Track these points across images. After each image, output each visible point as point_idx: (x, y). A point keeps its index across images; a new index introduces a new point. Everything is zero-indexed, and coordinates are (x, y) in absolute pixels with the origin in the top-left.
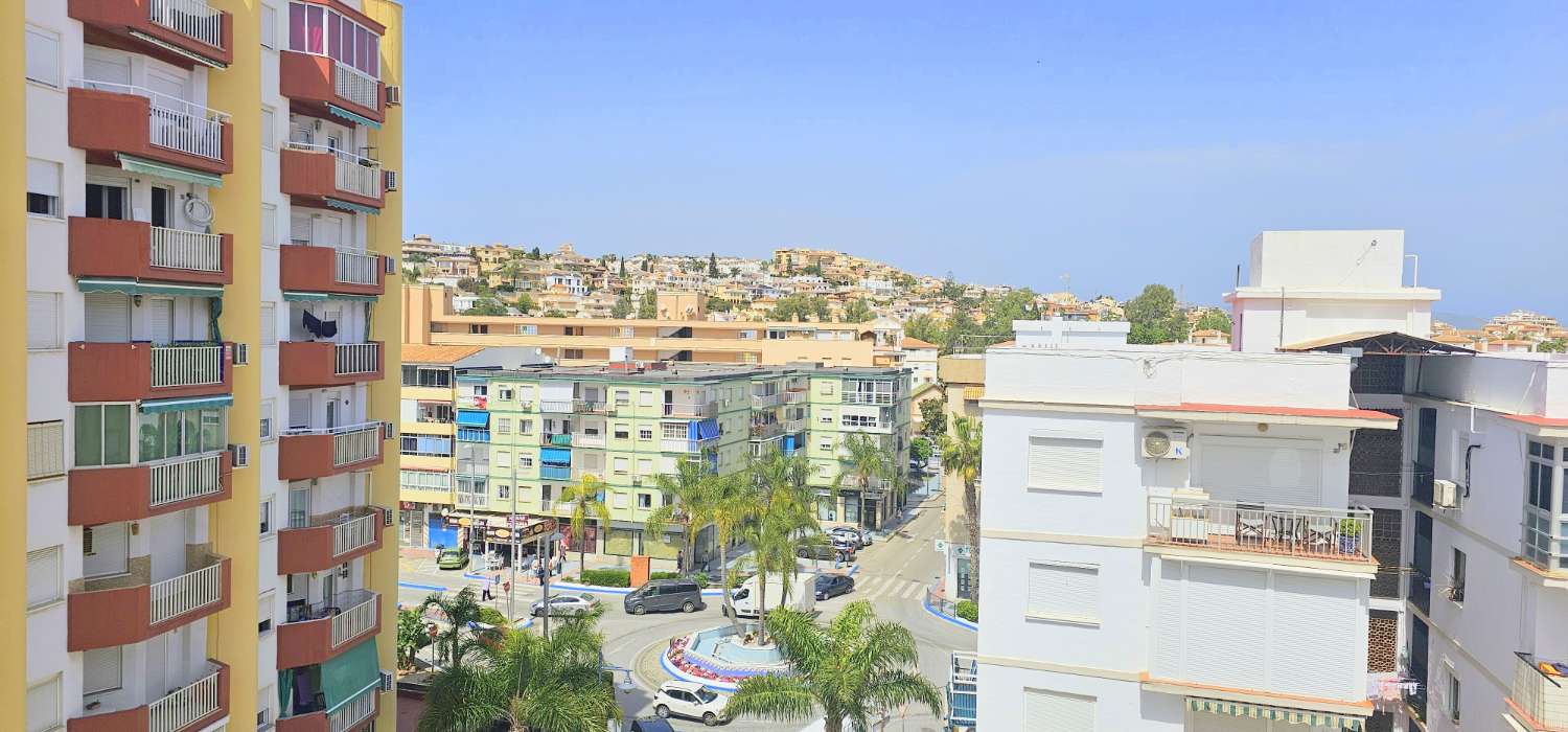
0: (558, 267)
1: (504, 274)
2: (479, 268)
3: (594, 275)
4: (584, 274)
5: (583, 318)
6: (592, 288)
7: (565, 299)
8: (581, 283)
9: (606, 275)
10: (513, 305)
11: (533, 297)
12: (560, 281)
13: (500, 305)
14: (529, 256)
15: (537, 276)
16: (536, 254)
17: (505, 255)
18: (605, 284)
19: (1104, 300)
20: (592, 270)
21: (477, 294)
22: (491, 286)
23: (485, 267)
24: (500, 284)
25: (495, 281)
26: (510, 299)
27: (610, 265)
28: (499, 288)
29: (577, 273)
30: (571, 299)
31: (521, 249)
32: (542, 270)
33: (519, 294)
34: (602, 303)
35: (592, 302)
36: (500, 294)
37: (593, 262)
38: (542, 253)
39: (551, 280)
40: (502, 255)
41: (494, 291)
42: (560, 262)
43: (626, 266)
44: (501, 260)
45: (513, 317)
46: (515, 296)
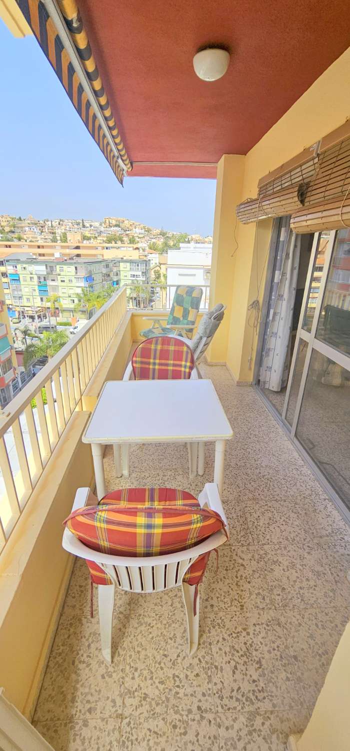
0: (29, 224)
1: (10, 227)
3: (42, 227)
4: (38, 226)
5: (40, 243)
6: (42, 232)
7: (33, 236)
8: (38, 230)
9: (46, 227)
10: (15, 238)
11: (22, 235)
12: (30, 229)
13: (11, 238)
14: (18, 220)
15: (22, 227)
16: (20, 219)
18: (47, 230)
19: (209, 238)
20: (41, 225)
22: (6, 231)
25: (7, 229)
26: (13, 235)
27: (47, 223)
28: (9, 232)
29: (35, 226)
30: (36, 236)
31: (14, 217)
32: (23, 225)
33: (16, 234)
34: (46, 237)
35: (43, 237)
36: (9, 234)
37: (41, 222)
38: (22, 219)
39: (27, 229)
40: (8, 219)
41: (7, 233)
42: (29, 222)
43: (53, 223)
44: (8, 221)
45: (16, 242)
46: (15, 235)
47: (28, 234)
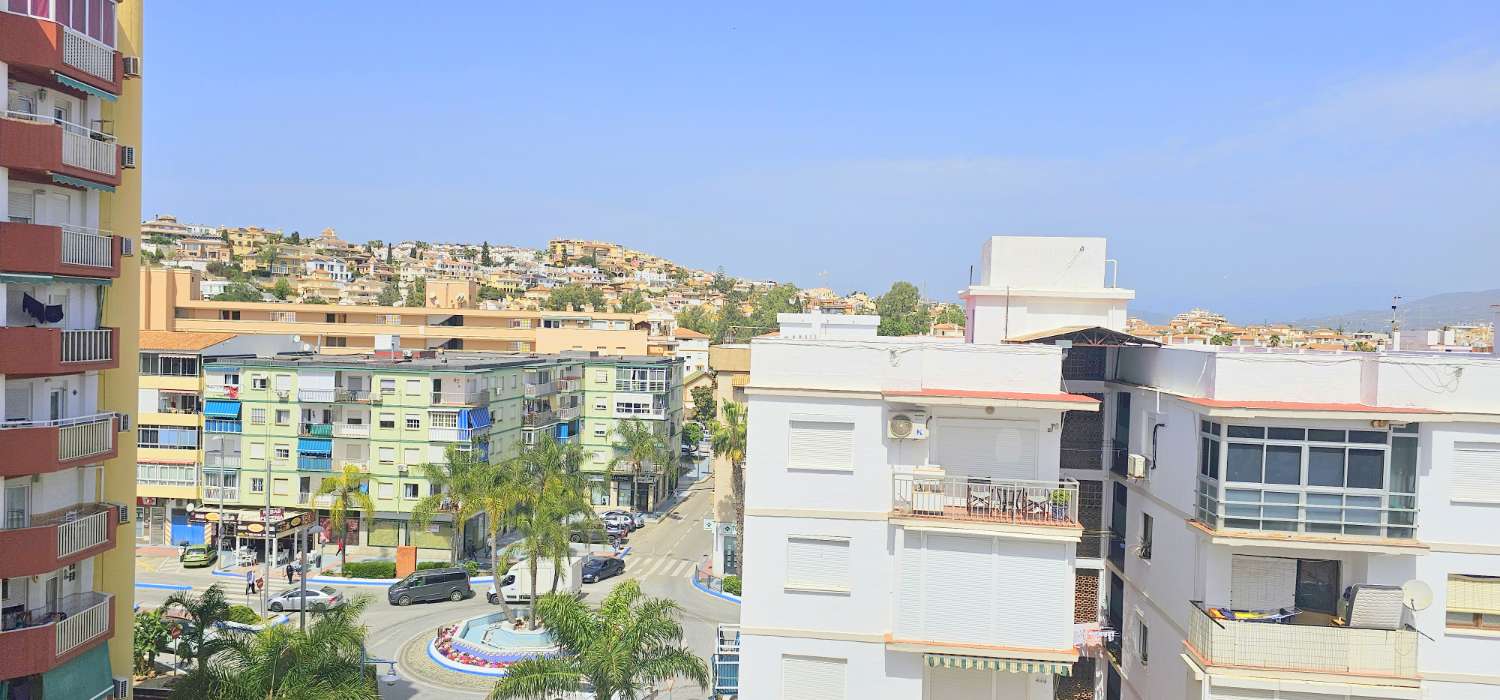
0: (319, 252)
1: (261, 259)
2: (232, 251)
3: (359, 261)
4: (347, 260)
5: (347, 305)
6: (357, 275)
7: (327, 285)
8: (345, 268)
9: (372, 261)
10: (269, 290)
11: (292, 283)
12: (322, 266)
13: (254, 289)
14: (288, 241)
15: (296, 261)
16: (295, 239)
17: (261, 239)
18: (371, 271)
19: (858, 296)
20: (357, 256)
21: (228, 278)
22: (245, 270)
23: (237, 251)
24: (255, 268)
25: (249, 266)
26: (265, 284)
27: (376, 251)
28: (254, 273)
29: (339, 258)
30: (334, 286)
31: (279, 232)
32: (301, 255)
33: (275, 280)
34: (367, 289)
35: (356, 288)
36: (254, 280)
37: (359, 248)
38: (302, 238)
39: (311, 266)
40: (257, 239)
41: (248, 276)
42: (322, 247)
43: (394, 252)
44: (256, 244)
45: (269, 304)
46: (271, 281)
47: (314, 280)
